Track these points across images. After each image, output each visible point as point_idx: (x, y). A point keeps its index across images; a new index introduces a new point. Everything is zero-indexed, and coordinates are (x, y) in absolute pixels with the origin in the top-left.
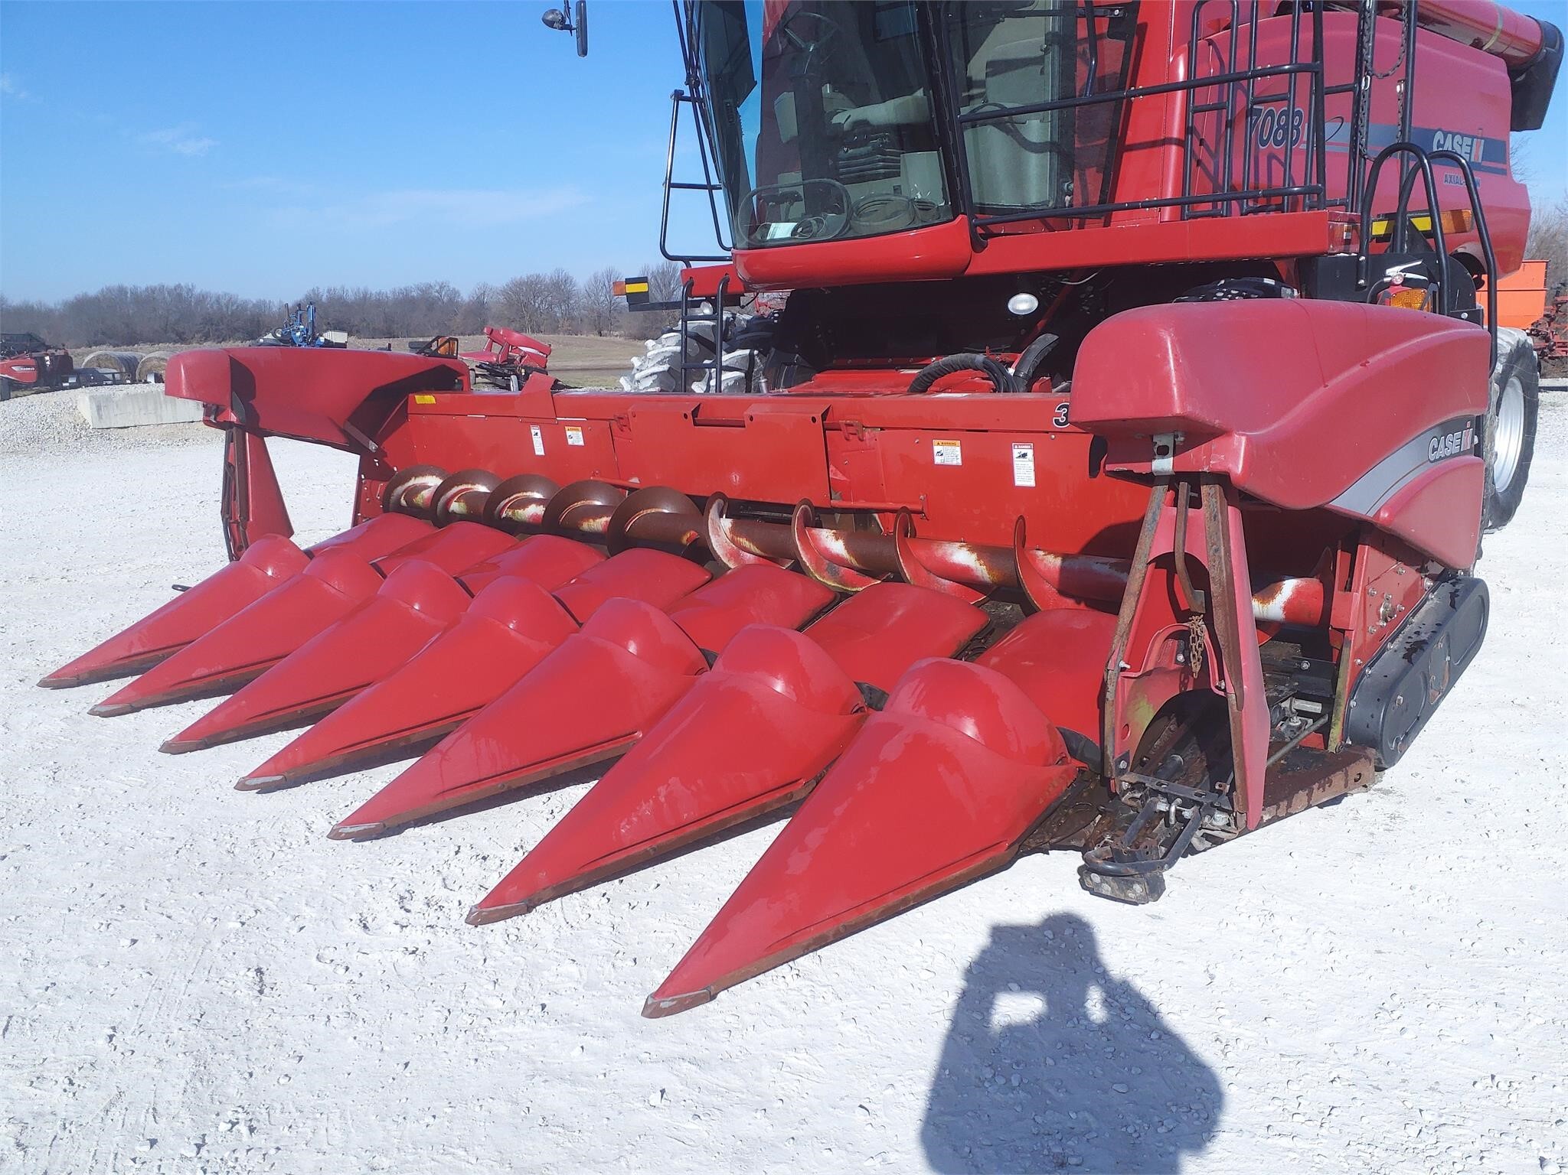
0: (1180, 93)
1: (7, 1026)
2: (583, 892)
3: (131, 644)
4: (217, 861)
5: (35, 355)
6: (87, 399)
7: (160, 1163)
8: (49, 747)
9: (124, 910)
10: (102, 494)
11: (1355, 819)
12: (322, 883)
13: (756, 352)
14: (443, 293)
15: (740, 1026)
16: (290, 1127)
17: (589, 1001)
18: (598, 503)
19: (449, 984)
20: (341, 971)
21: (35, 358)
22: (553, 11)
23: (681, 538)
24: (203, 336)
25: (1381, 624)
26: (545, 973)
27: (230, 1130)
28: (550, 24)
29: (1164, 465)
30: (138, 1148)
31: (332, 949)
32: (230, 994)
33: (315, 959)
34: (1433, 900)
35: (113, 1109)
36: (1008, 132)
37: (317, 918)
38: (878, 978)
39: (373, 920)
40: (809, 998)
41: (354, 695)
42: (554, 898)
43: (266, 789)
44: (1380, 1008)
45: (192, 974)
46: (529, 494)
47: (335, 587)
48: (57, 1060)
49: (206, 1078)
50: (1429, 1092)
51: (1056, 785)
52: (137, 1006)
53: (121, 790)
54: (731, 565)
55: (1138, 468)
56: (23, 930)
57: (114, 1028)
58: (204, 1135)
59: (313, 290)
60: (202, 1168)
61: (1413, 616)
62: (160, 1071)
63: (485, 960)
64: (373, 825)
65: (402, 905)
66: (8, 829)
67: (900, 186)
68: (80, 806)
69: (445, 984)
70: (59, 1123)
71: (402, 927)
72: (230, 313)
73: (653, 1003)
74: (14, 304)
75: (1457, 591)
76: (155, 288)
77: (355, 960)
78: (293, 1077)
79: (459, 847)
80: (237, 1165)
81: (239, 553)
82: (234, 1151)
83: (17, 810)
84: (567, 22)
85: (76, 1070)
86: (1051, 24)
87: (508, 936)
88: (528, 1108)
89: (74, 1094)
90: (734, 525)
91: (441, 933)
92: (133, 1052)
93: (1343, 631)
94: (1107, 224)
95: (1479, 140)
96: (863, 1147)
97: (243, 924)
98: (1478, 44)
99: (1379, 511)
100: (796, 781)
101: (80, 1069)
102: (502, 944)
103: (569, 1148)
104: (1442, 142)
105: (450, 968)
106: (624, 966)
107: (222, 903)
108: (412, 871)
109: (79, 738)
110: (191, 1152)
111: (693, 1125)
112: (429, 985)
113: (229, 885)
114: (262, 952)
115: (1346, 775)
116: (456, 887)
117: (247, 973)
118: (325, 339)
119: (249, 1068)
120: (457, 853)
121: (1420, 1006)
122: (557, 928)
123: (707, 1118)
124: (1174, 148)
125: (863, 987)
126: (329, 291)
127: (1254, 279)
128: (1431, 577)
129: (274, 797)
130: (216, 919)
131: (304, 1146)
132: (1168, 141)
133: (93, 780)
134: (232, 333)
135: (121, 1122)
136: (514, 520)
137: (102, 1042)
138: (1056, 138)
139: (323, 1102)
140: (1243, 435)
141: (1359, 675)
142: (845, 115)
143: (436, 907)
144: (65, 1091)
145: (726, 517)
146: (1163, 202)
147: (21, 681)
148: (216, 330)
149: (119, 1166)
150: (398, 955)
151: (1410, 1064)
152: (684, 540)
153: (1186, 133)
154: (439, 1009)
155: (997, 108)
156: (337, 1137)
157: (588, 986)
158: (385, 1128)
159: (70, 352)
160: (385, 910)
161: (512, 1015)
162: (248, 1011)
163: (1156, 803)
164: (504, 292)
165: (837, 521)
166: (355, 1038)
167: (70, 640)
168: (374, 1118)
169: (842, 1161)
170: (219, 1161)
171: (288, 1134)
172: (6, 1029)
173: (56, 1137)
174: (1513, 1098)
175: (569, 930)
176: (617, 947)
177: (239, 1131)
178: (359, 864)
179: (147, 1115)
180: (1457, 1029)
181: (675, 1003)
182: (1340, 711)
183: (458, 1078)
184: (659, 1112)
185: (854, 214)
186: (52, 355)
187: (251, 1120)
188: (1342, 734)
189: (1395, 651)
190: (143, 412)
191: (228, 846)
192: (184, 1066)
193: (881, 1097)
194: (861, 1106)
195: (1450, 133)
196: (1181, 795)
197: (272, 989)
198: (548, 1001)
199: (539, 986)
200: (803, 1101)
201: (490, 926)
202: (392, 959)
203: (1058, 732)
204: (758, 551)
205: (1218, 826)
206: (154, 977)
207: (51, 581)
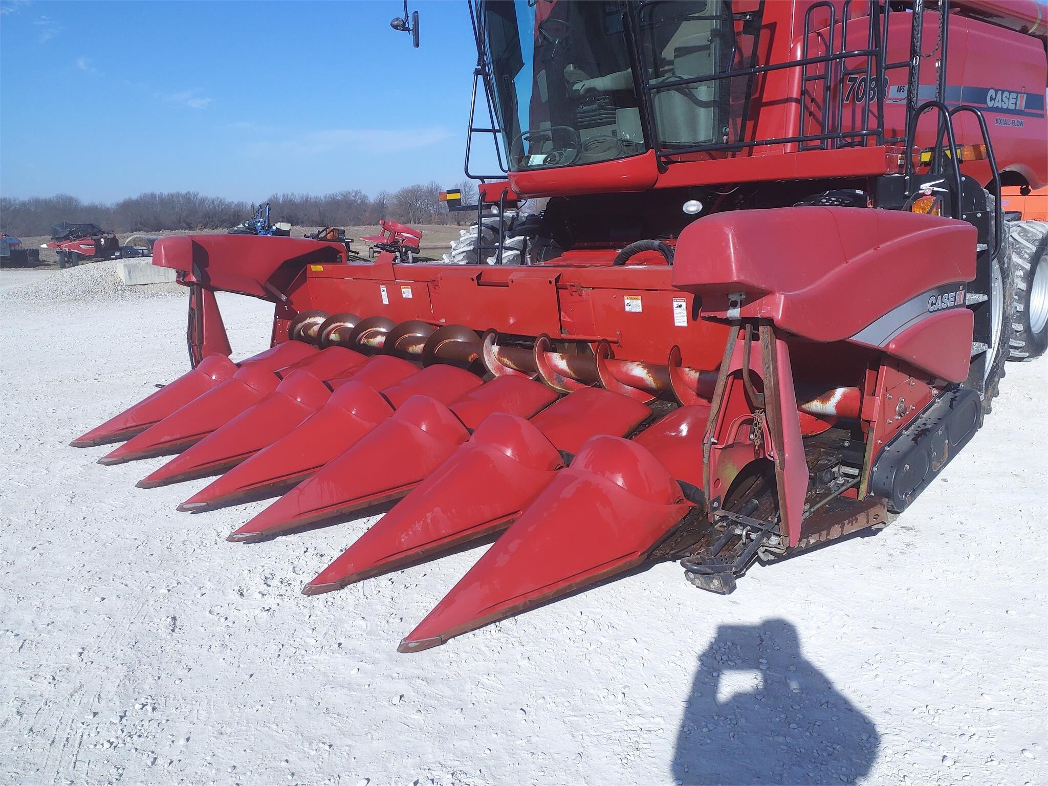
0: (798, 68)
1: (23, 645)
2: (378, 578)
3: (127, 421)
4: (160, 553)
5: (94, 237)
6: (122, 265)
7: (98, 725)
8: (72, 483)
9: (100, 580)
10: (127, 326)
11: (883, 545)
12: (220, 568)
13: (528, 238)
14: (358, 197)
15: (458, 660)
16: (177, 708)
17: (369, 642)
18: (419, 335)
19: (285, 629)
20: (223, 620)
21: (94, 240)
22: (397, 19)
23: (468, 357)
24: (203, 225)
25: (897, 418)
26: (345, 625)
27: (142, 709)
28: (396, 27)
29: (734, 313)
30: (86, 717)
31: (219, 607)
32: (155, 631)
33: (208, 612)
34: (920, 598)
35: (76, 694)
36: (685, 94)
37: (214, 588)
38: (550, 634)
39: (247, 591)
40: (504, 645)
41: (251, 456)
42: (359, 581)
43: (197, 511)
44: (866, 662)
45: (134, 619)
46: (377, 329)
47: (252, 387)
48: (48, 666)
49: (132, 679)
50: (883, 714)
51: (674, 517)
52: (99, 636)
53: (110, 509)
54: (497, 375)
55: (719, 315)
56: (39, 591)
57: (83, 649)
58: (126, 711)
59: (274, 195)
60: (121, 729)
61: (923, 413)
62: (106, 674)
63: (310, 616)
64: (255, 534)
65: (266, 582)
66: (40, 531)
67: (616, 130)
68: (84, 518)
69: (283, 629)
70: (44, 701)
71: (263, 595)
72: (220, 210)
73: (404, 644)
74: (85, 205)
75: (956, 397)
76: (174, 194)
77: (232, 614)
78: (183, 680)
79: (307, 549)
80: (142, 729)
81: (197, 364)
82: (142, 721)
83: (47, 520)
84: (407, 26)
85: (58, 671)
86: (714, 24)
87: (327, 602)
88: (319, 703)
89: (55, 685)
90: (500, 350)
91: (286, 599)
92: (92, 662)
93: (869, 422)
94: (750, 154)
95: (1022, 95)
96: (517, 733)
97: (169, 590)
98: (1024, 31)
99: (888, 344)
100: (518, 512)
101: (60, 671)
102: (322, 607)
103: (339, 727)
104: (994, 97)
105: (288, 620)
106: (394, 622)
107: (159, 578)
108: (276, 562)
109: (89, 477)
110: (116, 721)
111: (416, 716)
112: (274, 629)
113: (165, 567)
114: (177, 607)
115: (868, 515)
116: (301, 572)
117: (167, 619)
118: (276, 228)
119: (159, 674)
120: (305, 552)
121: (892, 662)
122: (357, 598)
123: (425, 712)
124: (794, 104)
125: (539, 639)
126: (284, 196)
127: (849, 190)
128: (937, 388)
129: (201, 516)
130: (153, 587)
131: (183, 720)
132: (790, 100)
133: (94, 503)
134: (222, 224)
135: (79, 701)
136: (368, 345)
137: (75, 656)
138: (717, 99)
139: (199, 695)
140: (782, 294)
141: (880, 452)
142: (582, 84)
143: (286, 584)
144: (50, 683)
145: (497, 345)
146: (785, 140)
147: (60, 442)
148: (212, 221)
149: (74, 726)
150: (257, 612)
151: (876, 697)
152: (470, 359)
153: (802, 95)
154: (277, 643)
155: (678, 79)
156: (203, 715)
157: (369, 633)
158: (232, 711)
159: (118, 236)
160: (255, 584)
161: (319, 649)
162: (164, 642)
163: (734, 529)
164: (397, 197)
165: (566, 348)
166: (224, 659)
167: (94, 418)
168: (227, 705)
169: (502, 740)
170: (132, 726)
171: (175, 712)
172: (21, 647)
173: (40, 708)
174: (936, 719)
175: (365, 600)
176: (392, 611)
177: (146, 709)
178: (245, 557)
179: (95, 698)
180: (912, 677)
181: (418, 644)
182: (867, 473)
183: (280, 684)
184: (397, 708)
185: (582, 149)
186: (105, 238)
187: (154, 704)
188: (868, 489)
189: (908, 436)
190: (157, 275)
191: (168, 544)
192: (121, 671)
193: (535, 704)
194: (521, 709)
195: (1000, 90)
196: (750, 524)
197: (180, 629)
198: (344, 641)
199: (340, 632)
200: (487, 705)
201: (317, 596)
202: (254, 613)
203: (677, 483)
204: (514, 367)
205: (772, 545)
206: (112, 620)
207: (88, 381)
